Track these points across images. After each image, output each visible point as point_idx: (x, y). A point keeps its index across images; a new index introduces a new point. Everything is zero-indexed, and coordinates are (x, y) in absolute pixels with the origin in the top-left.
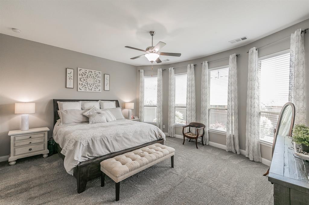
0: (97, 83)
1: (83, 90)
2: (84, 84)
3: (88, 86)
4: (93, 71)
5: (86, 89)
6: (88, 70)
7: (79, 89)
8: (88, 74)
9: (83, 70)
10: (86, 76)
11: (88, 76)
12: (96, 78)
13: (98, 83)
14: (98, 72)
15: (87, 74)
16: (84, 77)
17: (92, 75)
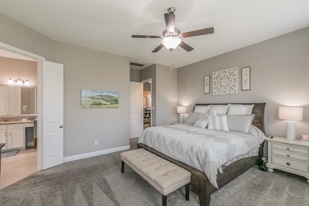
0: (232, 83)
1: (217, 94)
2: (218, 87)
3: (223, 88)
4: (227, 70)
5: (220, 92)
6: (222, 71)
7: (213, 93)
8: (222, 75)
9: (217, 73)
10: (219, 79)
11: (222, 78)
12: (231, 77)
13: (234, 82)
14: (233, 69)
15: (220, 76)
16: (218, 79)
17: (226, 76)
